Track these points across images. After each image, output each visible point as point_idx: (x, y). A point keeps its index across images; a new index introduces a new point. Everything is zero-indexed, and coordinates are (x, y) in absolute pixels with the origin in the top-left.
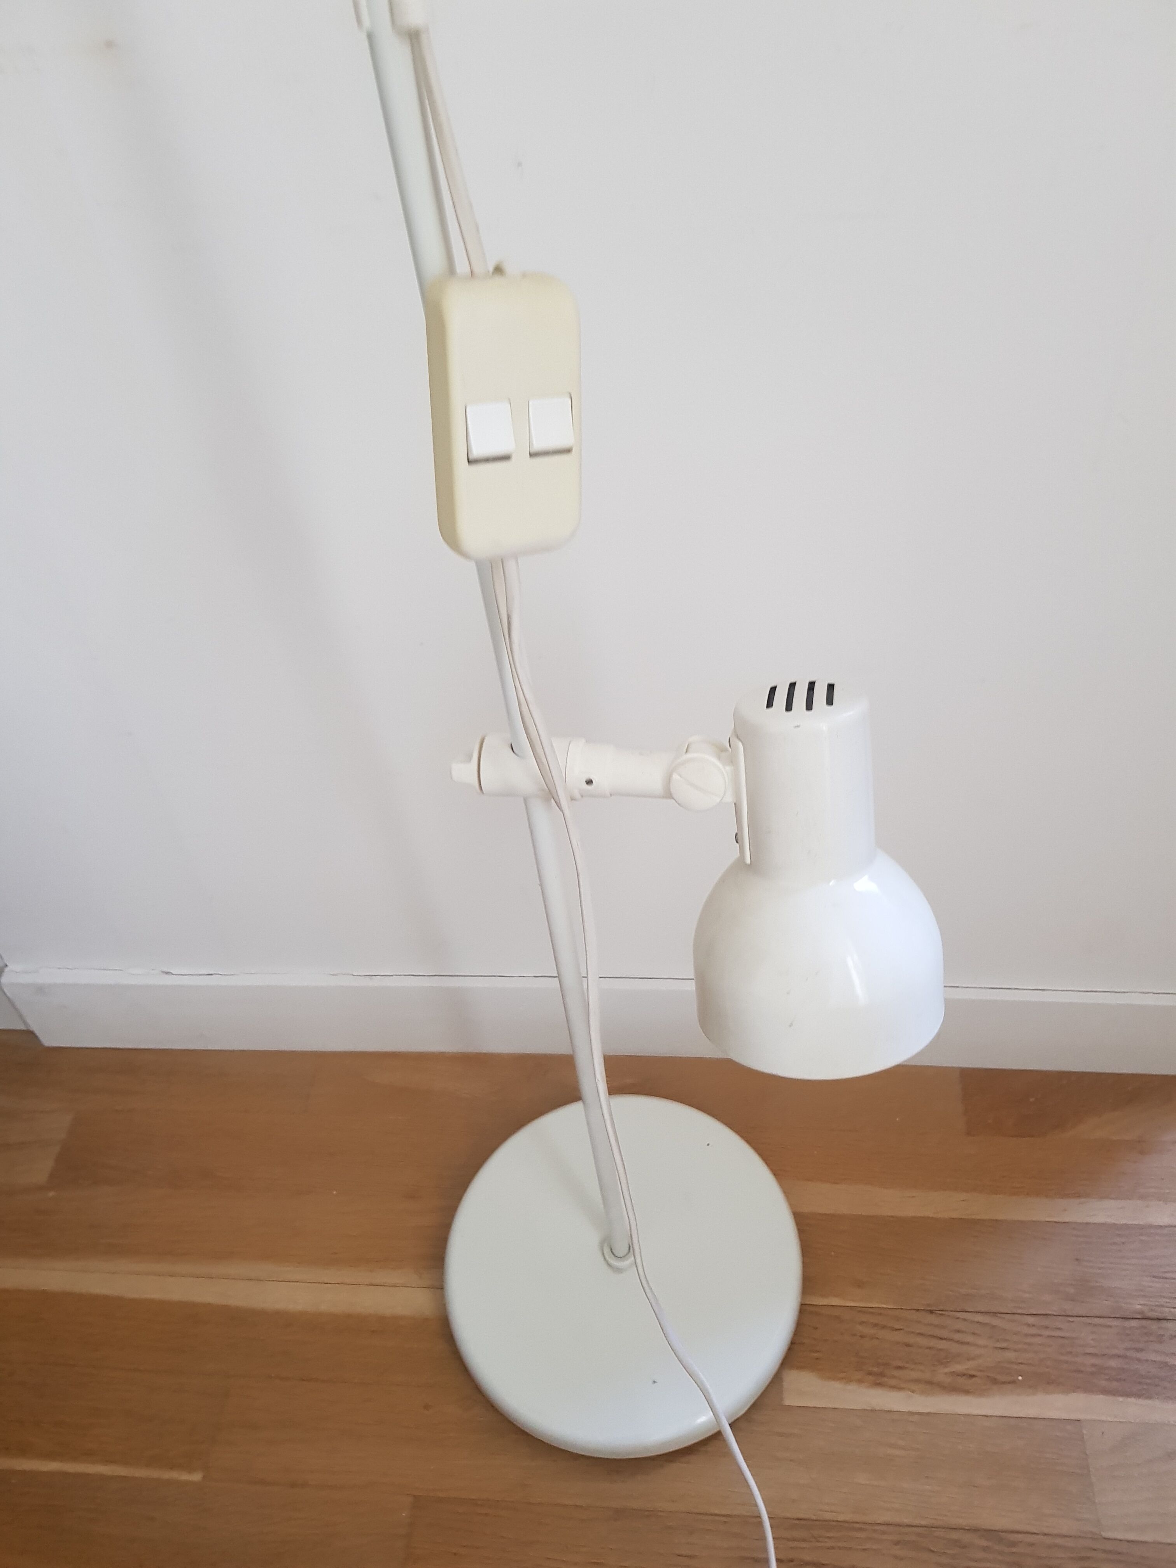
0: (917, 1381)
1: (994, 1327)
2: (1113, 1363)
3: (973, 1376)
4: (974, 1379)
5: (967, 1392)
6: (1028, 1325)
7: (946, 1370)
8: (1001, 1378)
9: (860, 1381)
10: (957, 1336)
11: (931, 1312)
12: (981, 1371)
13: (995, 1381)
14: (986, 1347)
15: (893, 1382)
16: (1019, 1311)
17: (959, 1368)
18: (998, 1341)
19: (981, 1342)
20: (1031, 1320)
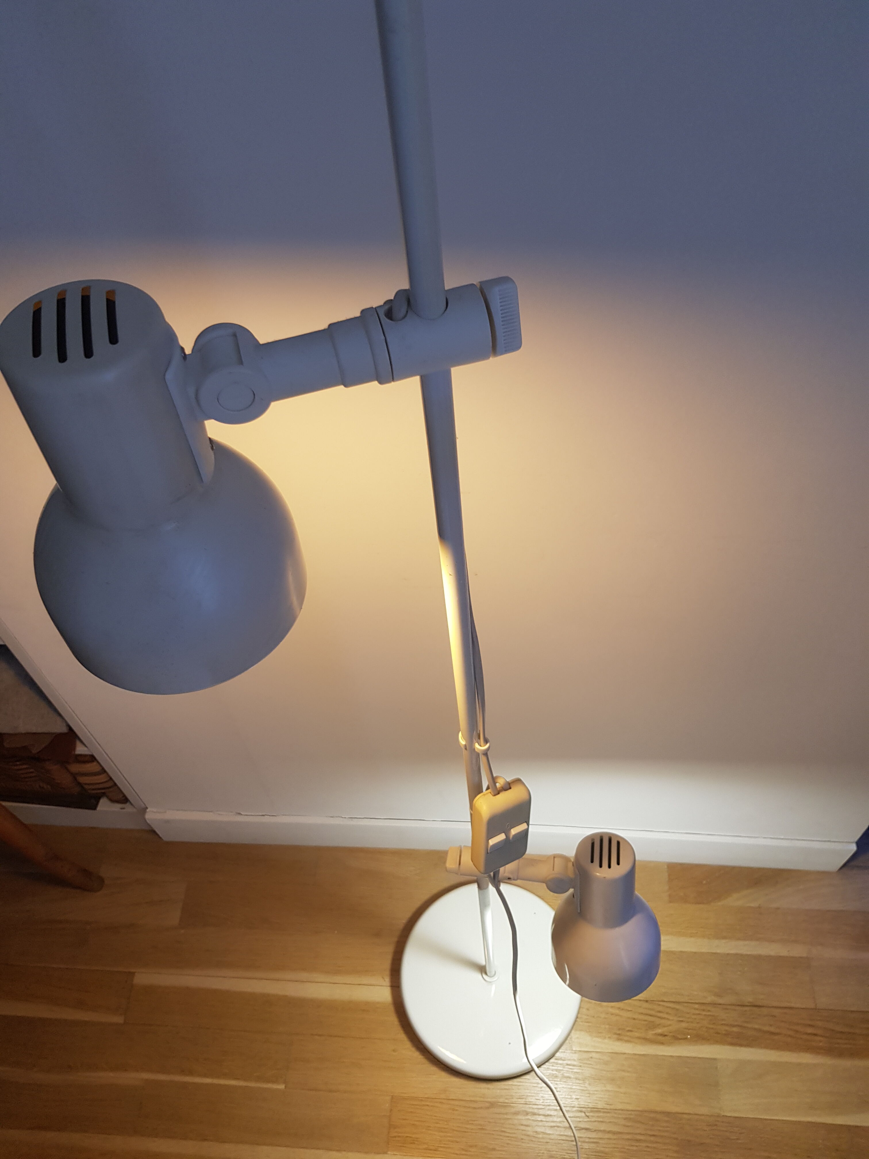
0: (639, 1038)
1: (677, 1010)
2: (735, 1029)
3: (665, 1035)
4: (666, 1037)
5: (662, 1043)
6: (695, 1009)
7: (654, 1032)
8: (679, 1037)
9: (609, 1038)
10: (659, 1015)
11: (647, 1001)
12: (670, 1033)
13: (677, 1039)
14: (672, 1020)
15: (626, 1038)
16: (691, 1001)
17: (659, 1031)
18: (679, 1017)
19: (671, 1018)
20: (696, 1006)
